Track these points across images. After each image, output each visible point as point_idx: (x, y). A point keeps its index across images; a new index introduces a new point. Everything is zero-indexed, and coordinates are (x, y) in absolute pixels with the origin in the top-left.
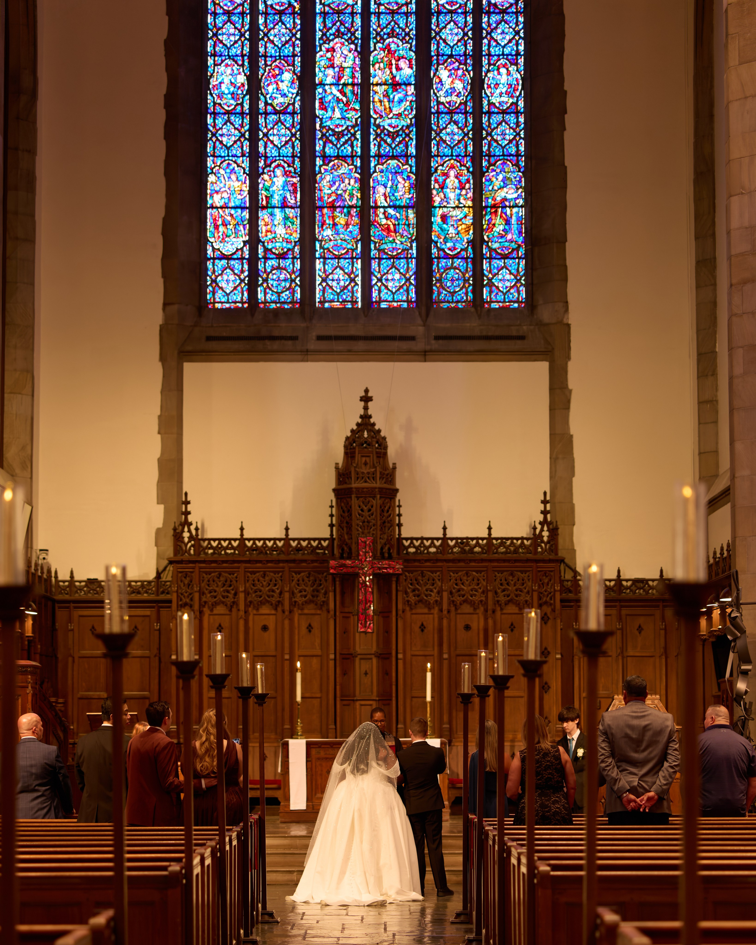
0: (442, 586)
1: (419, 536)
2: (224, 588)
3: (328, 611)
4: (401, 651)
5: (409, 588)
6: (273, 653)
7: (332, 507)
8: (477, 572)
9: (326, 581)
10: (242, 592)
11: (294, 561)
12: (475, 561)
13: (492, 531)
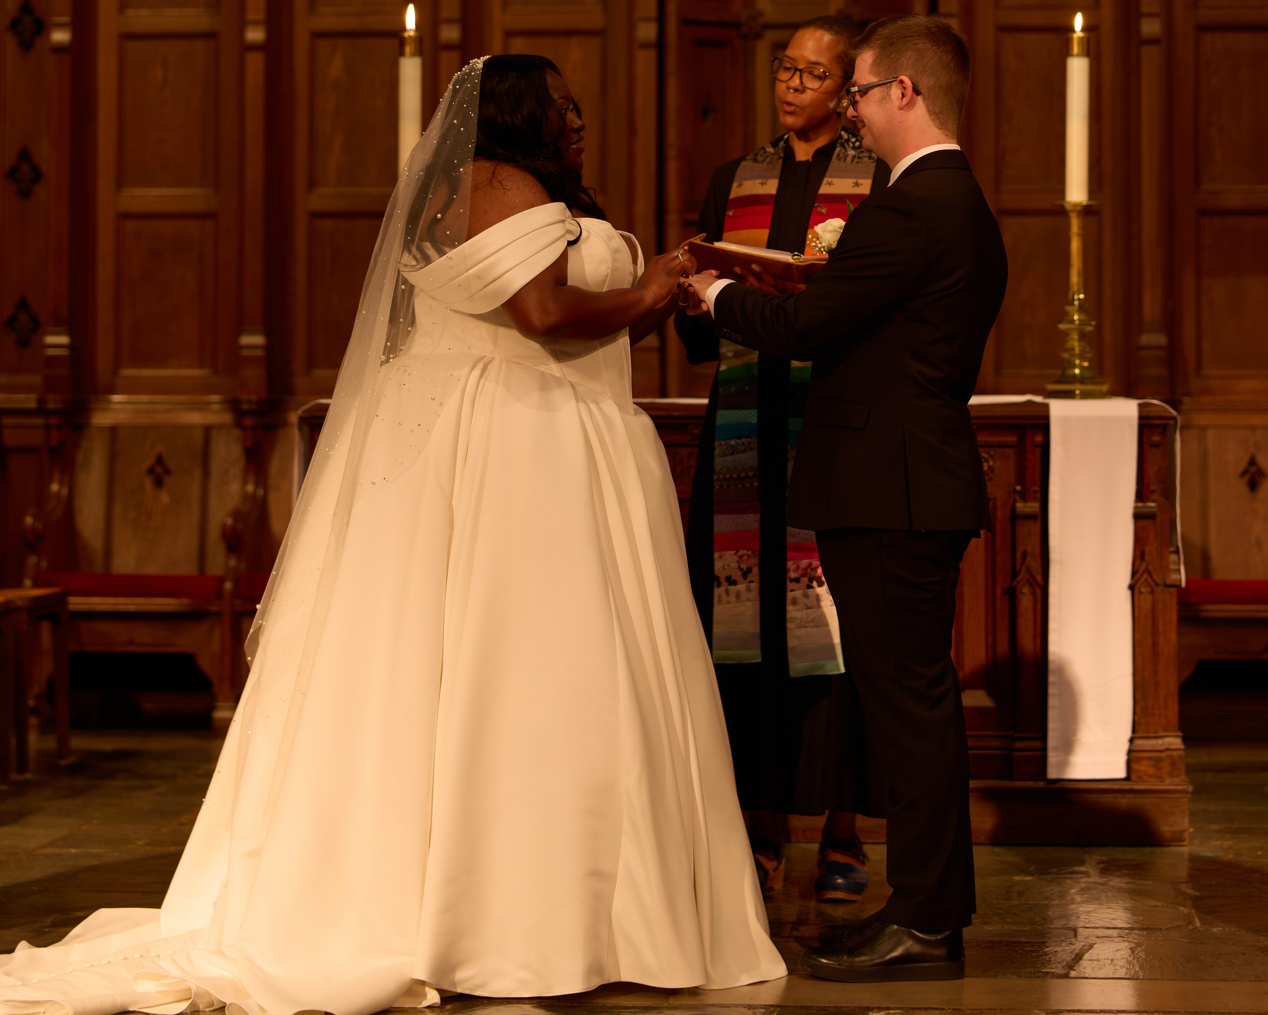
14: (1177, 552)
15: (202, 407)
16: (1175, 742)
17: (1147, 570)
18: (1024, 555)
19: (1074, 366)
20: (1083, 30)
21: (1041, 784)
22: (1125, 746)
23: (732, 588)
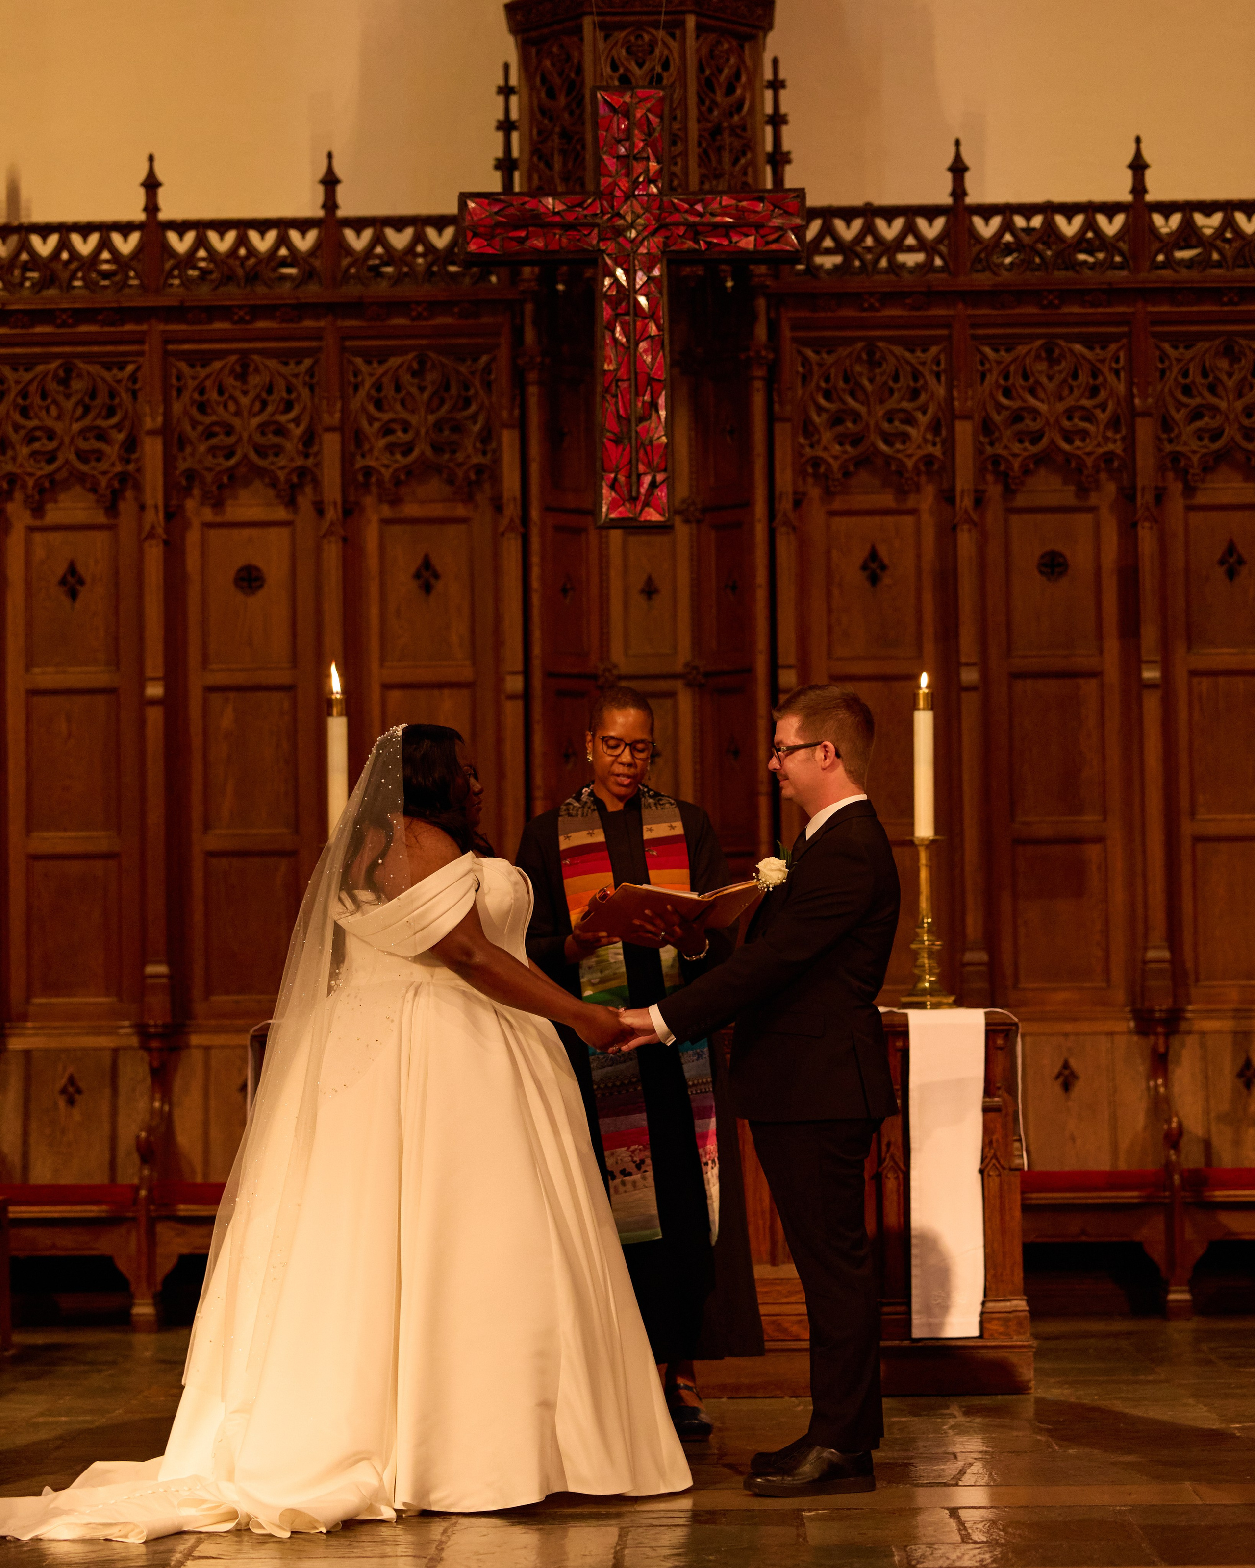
0: (950, 399)
1: (856, 200)
2: (87, 422)
3: (498, 507)
4: (792, 660)
5: (820, 409)
6: (283, 677)
7: (506, 91)
8: (1089, 341)
9: (488, 385)
10: (152, 433)
11: (355, 308)
12: (1080, 295)
13: (1150, 177)
14: (1020, 1140)
15: (112, 1032)
16: (1021, 1304)
17: (995, 1156)
18: (889, 1144)
19: (924, 980)
20: (927, 687)
21: (906, 1343)
22: (979, 1309)
23: (627, 1178)
